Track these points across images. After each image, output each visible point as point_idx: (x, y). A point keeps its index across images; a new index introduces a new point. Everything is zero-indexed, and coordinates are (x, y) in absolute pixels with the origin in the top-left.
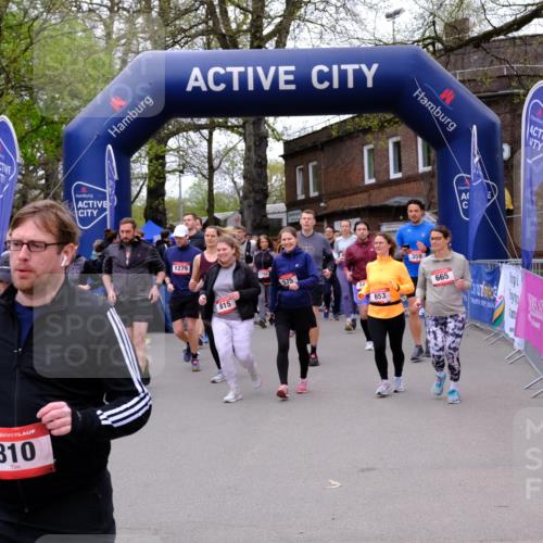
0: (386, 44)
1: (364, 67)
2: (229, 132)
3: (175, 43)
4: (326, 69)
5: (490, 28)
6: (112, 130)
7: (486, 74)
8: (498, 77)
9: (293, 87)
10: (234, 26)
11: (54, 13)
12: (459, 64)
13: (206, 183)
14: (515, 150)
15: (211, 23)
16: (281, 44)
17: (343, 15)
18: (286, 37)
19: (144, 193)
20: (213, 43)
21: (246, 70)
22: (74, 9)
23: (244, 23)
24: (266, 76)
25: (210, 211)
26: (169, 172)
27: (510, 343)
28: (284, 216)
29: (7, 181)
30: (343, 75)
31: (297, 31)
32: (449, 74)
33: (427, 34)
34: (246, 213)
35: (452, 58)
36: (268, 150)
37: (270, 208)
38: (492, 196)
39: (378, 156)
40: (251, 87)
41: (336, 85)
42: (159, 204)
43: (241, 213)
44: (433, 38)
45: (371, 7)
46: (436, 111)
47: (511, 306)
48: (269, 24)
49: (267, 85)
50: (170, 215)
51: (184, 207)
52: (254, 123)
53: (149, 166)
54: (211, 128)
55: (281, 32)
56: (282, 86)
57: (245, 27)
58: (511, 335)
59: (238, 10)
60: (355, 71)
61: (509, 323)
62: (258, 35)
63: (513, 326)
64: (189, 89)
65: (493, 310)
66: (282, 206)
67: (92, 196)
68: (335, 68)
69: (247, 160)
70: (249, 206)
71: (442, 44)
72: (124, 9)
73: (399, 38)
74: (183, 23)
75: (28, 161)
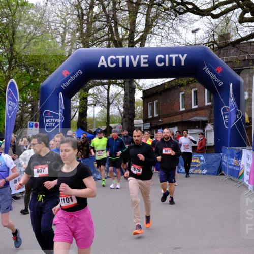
0: (191, 45)
1: (180, 56)
2: (117, 86)
3: (93, 45)
4: (162, 57)
5: (240, 37)
6: (63, 85)
7: (237, 59)
8: (243, 60)
9: (147, 65)
10: (121, 36)
11: (38, 31)
12: (225, 54)
13: (106, 110)
14: (250, 95)
15: (110, 35)
16: (142, 45)
17: (171, 31)
18: (145, 42)
19: (77, 115)
20: (111, 45)
21: (126, 57)
22: (48, 29)
23: (126, 35)
24: (135, 60)
25: (108, 123)
26: (89, 105)
27: (247, 187)
28: (142, 126)
29: (13, 110)
30: (170, 60)
31: (150, 39)
32: (220, 59)
33: (210, 40)
34: (124, 125)
35: (222, 51)
36: (135, 94)
37: (135, 122)
38: (239, 117)
39: (186, 97)
40: (128, 65)
41: (167, 64)
42: (84, 120)
43: (122, 124)
44: (213, 42)
45: (184, 28)
46: (213, 77)
47: (247, 169)
48: (137, 35)
49: (135, 64)
50: (89, 125)
51: (96, 122)
52: (129, 82)
53: (80, 102)
54: (109, 84)
55: (143, 39)
56: (142, 65)
57: (126, 37)
58: (247, 183)
59: (123, 29)
60: (176, 57)
61: (246, 177)
62: (132, 41)
63: (248, 179)
64: (99, 66)
65: (239, 171)
66: (141, 121)
67: (52, 117)
68: (167, 56)
69: (125, 100)
70: (126, 121)
71: (217, 45)
72: (71, 29)
73: (197, 42)
74: (97, 35)
75: (24, 100)
